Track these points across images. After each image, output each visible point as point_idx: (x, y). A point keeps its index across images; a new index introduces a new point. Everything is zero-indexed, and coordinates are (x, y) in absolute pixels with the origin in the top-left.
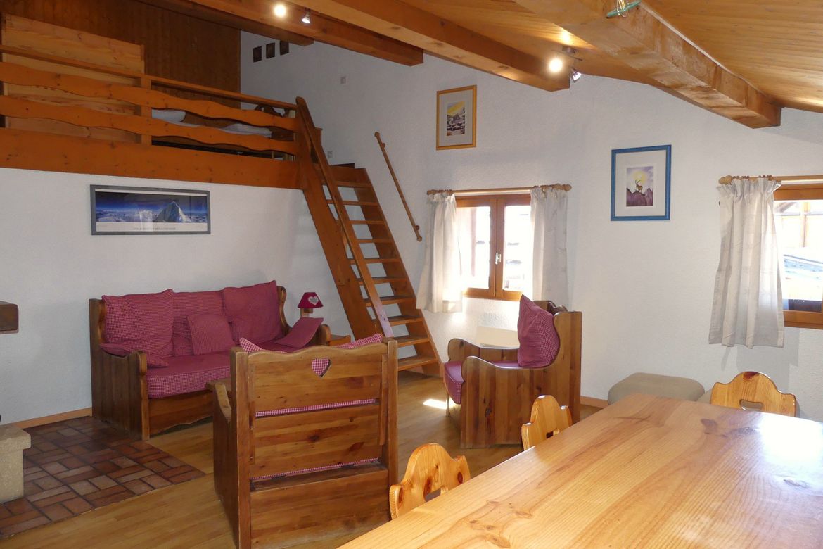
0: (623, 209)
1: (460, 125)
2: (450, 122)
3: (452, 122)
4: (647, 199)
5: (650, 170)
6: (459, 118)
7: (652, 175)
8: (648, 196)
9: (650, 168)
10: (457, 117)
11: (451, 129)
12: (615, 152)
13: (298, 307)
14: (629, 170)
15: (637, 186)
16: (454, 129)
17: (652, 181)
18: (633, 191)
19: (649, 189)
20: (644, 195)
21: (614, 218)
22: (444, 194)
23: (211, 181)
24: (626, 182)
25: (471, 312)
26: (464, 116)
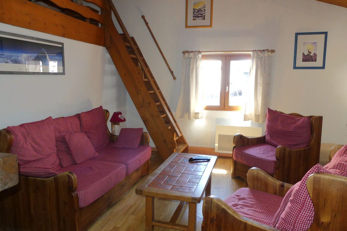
0: (300, 63)
1: (202, 14)
2: (195, 13)
3: (197, 13)
4: (313, 58)
5: (316, 44)
6: (201, 11)
7: (317, 46)
8: (314, 57)
9: (316, 43)
10: (199, 10)
11: (195, 17)
12: (297, 34)
13: (110, 121)
14: (304, 44)
15: (309, 51)
16: (198, 17)
17: (317, 49)
18: (306, 54)
19: (315, 54)
20: (312, 56)
21: (295, 68)
22: (196, 53)
23: (64, 36)
24: (302, 50)
25: (208, 118)
26: (205, 10)
